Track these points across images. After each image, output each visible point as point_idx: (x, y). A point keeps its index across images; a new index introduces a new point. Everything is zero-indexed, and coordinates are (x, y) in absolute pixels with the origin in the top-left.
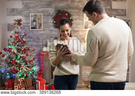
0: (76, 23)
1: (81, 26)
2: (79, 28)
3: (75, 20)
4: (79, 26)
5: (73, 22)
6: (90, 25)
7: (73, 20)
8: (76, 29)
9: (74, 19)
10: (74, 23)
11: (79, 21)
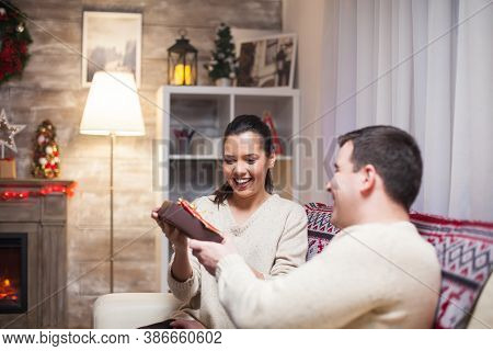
0: (48, 54)
1: (73, 71)
2: (61, 77)
3: (45, 38)
4: (63, 69)
5: (31, 48)
6: (116, 63)
7: (33, 38)
8: (47, 83)
9: (37, 34)
10: (38, 53)
11: (59, 45)
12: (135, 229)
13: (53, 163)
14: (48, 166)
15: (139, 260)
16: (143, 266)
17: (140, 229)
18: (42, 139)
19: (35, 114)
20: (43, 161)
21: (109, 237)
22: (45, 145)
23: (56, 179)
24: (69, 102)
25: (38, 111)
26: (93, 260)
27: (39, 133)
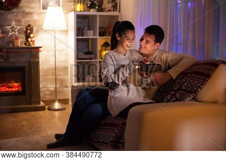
1: (37, 5)
12: (61, 64)
13: (33, 40)
14: (31, 41)
15: (63, 75)
16: (64, 77)
17: (63, 64)
18: (29, 31)
19: (23, 22)
20: (30, 40)
21: (54, 66)
22: (30, 33)
23: (34, 46)
24: (36, 17)
25: (25, 21)
26: (46, 76)
27: (27, 29)
